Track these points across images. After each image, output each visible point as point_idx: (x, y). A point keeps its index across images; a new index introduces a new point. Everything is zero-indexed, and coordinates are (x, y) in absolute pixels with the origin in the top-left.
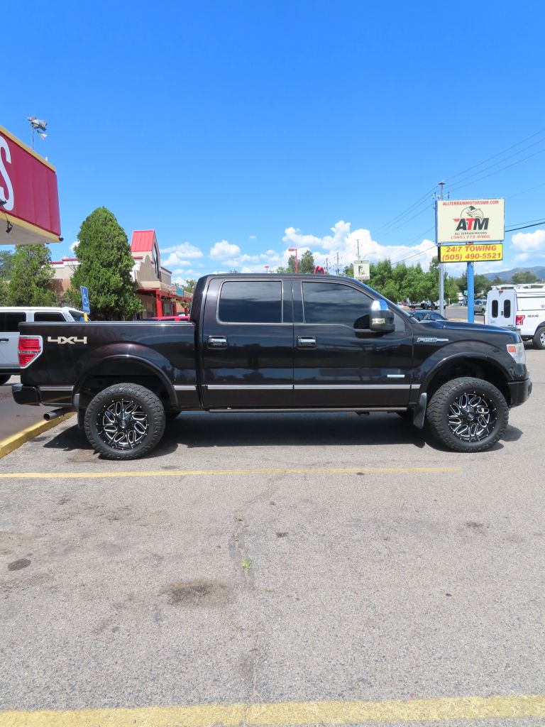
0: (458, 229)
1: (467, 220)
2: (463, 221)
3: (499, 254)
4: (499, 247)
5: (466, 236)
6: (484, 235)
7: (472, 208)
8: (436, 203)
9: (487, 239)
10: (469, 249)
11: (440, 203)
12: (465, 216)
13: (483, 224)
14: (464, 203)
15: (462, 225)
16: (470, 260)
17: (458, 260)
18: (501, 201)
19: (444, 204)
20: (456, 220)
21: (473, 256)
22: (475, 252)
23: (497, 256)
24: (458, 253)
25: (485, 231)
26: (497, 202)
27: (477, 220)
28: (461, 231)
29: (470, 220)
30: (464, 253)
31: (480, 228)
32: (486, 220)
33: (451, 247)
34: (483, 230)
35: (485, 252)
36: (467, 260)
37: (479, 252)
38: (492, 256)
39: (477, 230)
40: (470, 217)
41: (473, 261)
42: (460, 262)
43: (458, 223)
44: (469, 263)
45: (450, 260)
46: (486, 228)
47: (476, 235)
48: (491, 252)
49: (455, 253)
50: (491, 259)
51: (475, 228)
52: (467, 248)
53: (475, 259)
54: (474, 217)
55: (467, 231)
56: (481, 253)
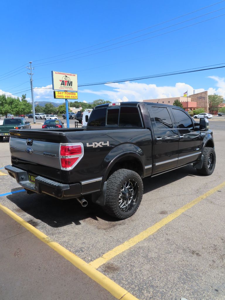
0: (61, 85)
1: (65, 81)
2: (63, 81)
3: (77, 97)
4: (76, 94)
5: (64, 88)
6: (71, 88)
7: (66, 77)
8: (52, 72)
9: (72, 90)
10: (66, 93)
11: (54, 72)
12: (64, 80)
13: (70, 84)
14: (63, 74)
15: (63, 83)
16: (66, 98)
17: (62, 98)
18: (76, 75)
19: (56, 73)
20: (61, 81)
21: (68, 97)
22: (68, 95)
23: (76, 97)
24: (62, 95)
25: (71, 87)
26: (75, 75)
27: (68, 82)
28: (63, 85)
29: (66, 82)
30: (64, 95)
31: (70, 85)
32: (71, 82)
33: (60, 92)
34: (70, 86)
35: (72, 95)
36: (65, 98)
37: (69, 95)
38: (74, 97)
39: (68, 86)
40: (66, 80)
41: (68, 99)
42: (63, 99)
43: (61, 82)
44: (66, 99)
45: (59, 98)
46: (71, 86)
47: (68, 88)
48: (74, 95)
49: (61, 95)
50: (74, 98)
51: (68, 85)
52: (65, 93)
53: (68, 98)
54: (67, 80)
55: (65, 86)
56: (70, 95)
